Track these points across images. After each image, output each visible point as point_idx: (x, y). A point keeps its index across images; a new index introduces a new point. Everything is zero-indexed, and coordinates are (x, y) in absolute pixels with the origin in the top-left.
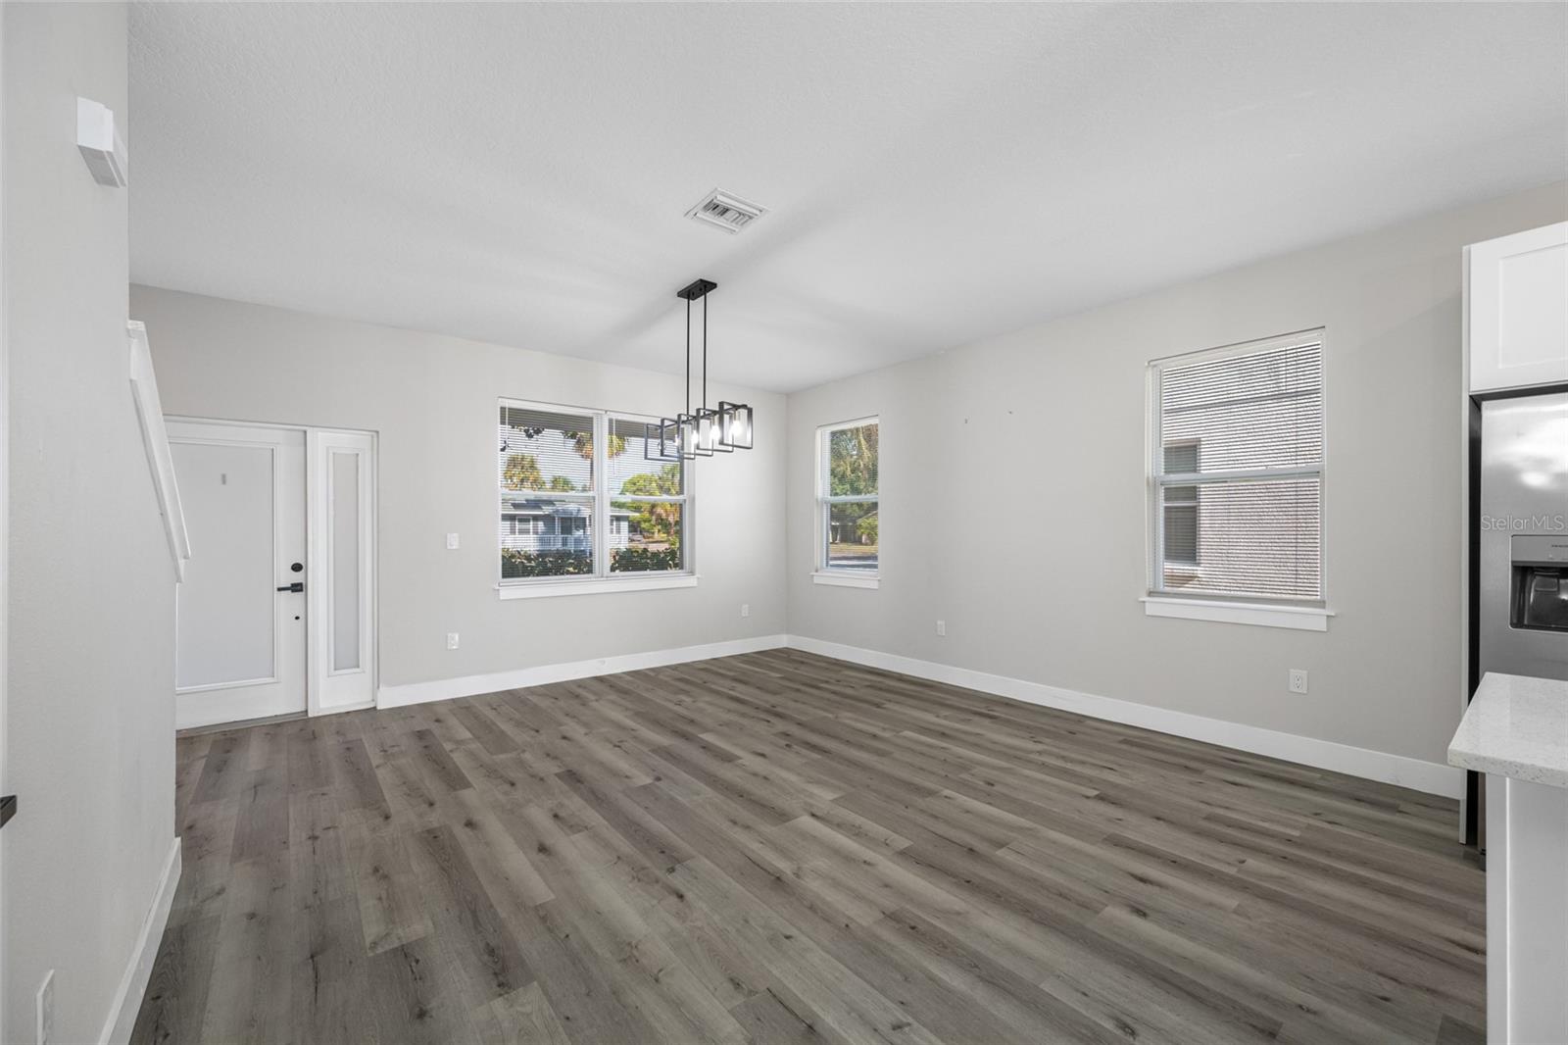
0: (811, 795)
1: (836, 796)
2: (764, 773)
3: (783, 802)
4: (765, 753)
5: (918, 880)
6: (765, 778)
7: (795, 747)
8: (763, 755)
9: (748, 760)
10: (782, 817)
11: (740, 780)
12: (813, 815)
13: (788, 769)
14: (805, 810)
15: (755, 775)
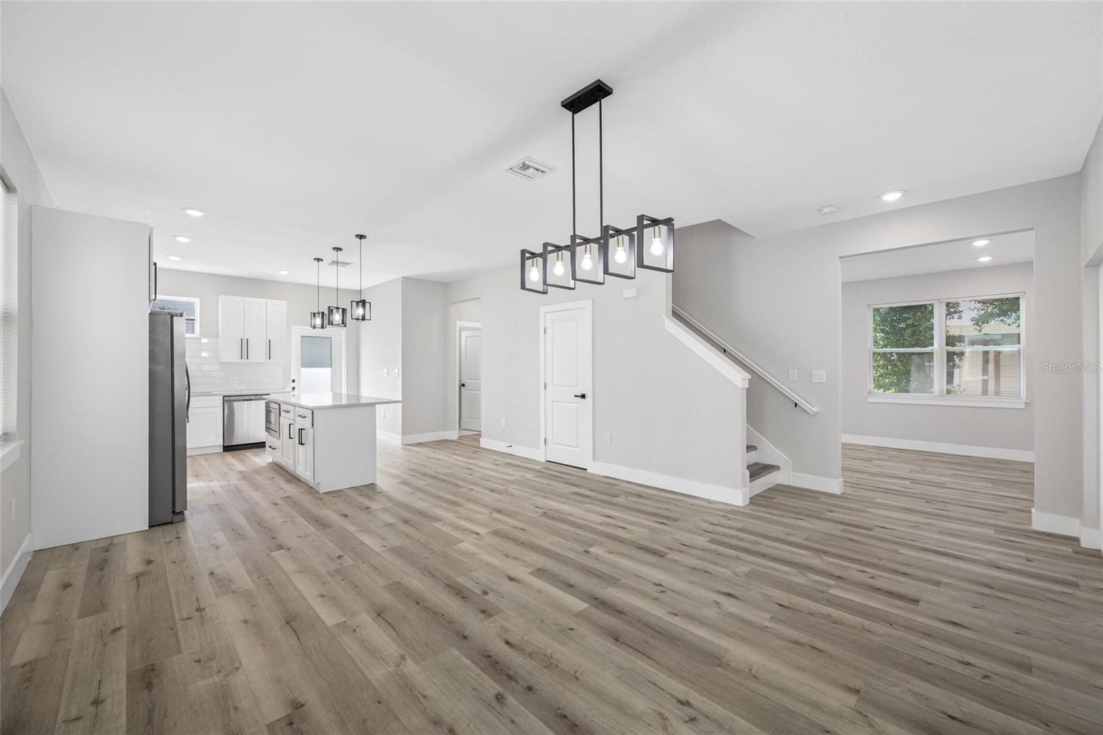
0: (476, 545)
1: (460, 545)
2: (509, 560)
3: (495, 540)
4: (508, 582)
5: (439, 513)
6: (507, 556)
7: (478, 592)
8: (511, 579)
9: (523, 573)
10: (496, 533)
11: (527, 553)
12: (478, 534)
13: (489, 565)
14: (482, 537)
15: (516, 559)
